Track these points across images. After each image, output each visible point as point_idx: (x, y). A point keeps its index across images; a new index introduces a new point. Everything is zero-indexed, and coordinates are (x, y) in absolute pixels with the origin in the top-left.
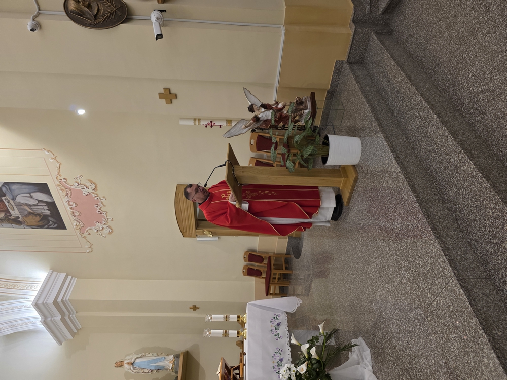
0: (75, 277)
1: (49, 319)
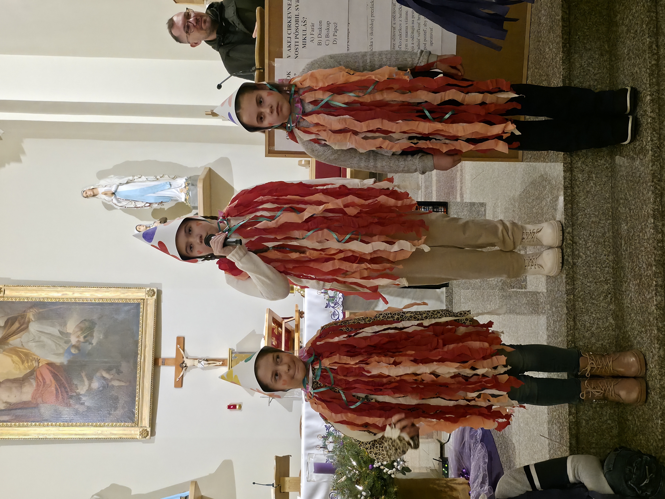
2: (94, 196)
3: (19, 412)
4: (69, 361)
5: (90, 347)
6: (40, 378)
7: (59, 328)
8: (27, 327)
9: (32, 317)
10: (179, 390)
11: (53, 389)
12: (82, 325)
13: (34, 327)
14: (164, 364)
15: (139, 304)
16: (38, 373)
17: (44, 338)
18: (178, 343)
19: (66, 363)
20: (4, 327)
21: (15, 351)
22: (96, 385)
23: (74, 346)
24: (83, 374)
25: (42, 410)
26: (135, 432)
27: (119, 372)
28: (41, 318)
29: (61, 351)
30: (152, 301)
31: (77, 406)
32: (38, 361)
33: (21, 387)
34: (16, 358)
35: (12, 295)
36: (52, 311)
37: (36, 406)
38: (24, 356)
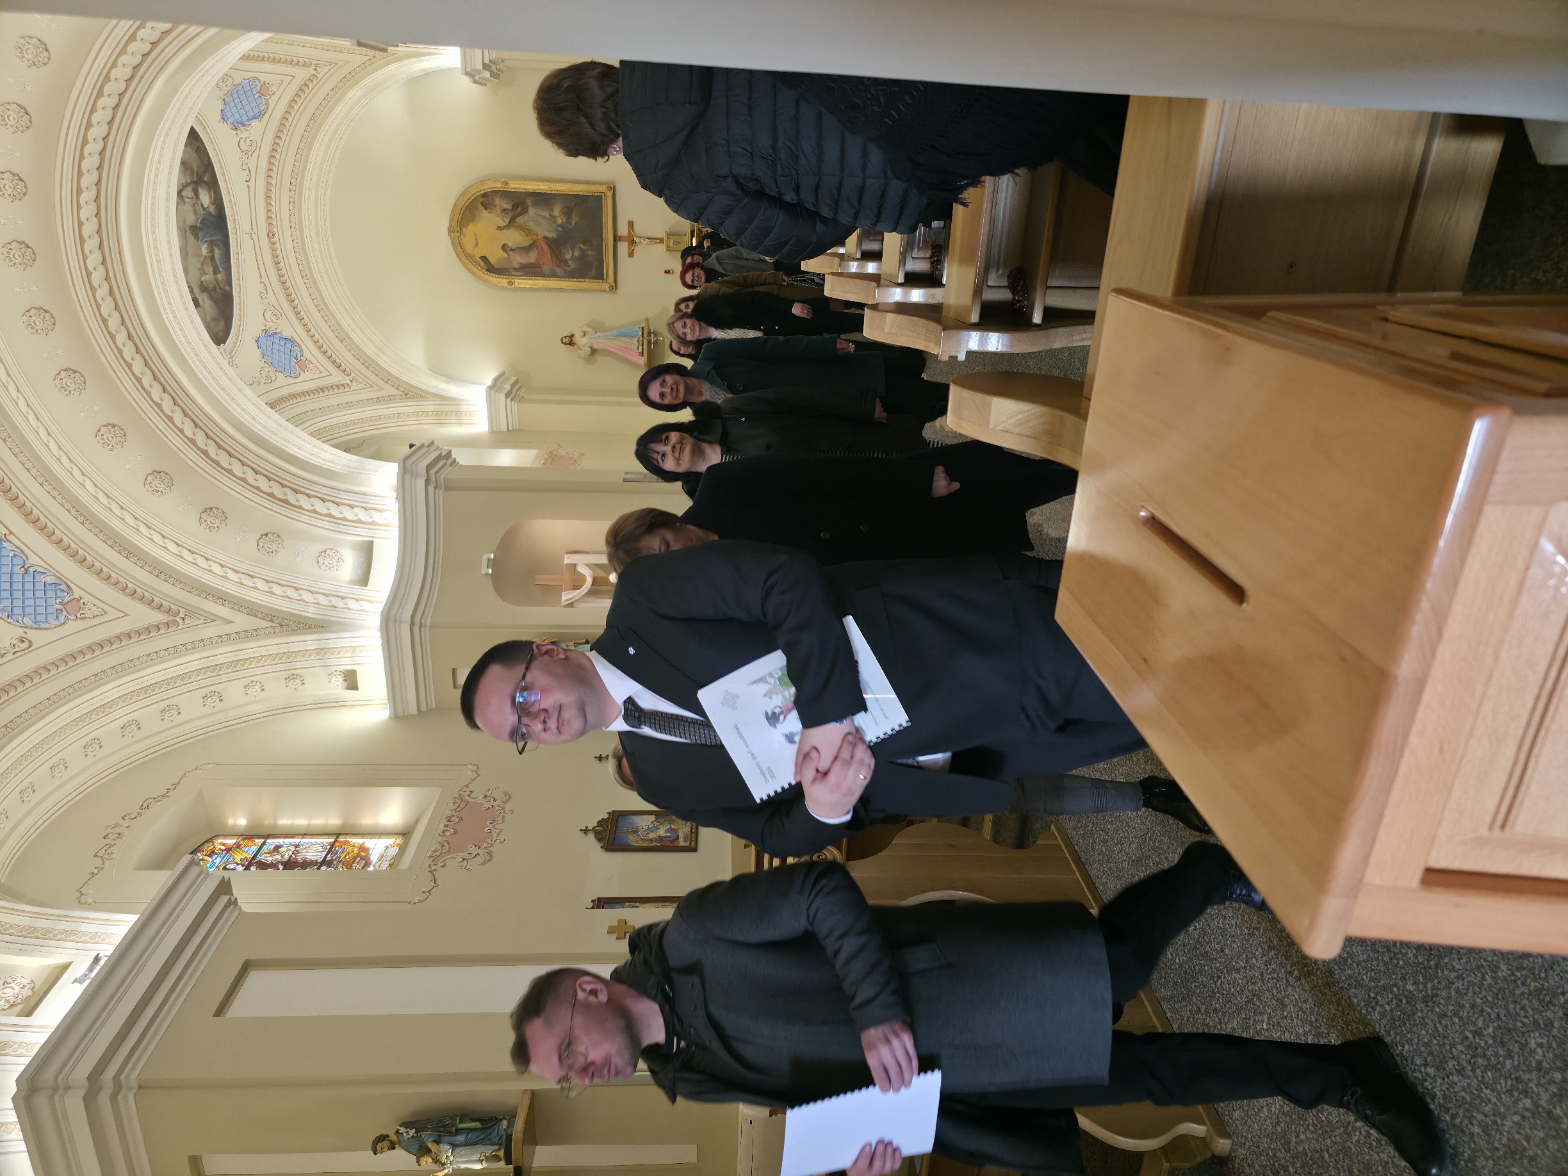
4: (558, 237)
5: (570, 227)
6: (540, 247)
7: (548, 212)
8: (527, 211)
9: (529, 204)
10: (631, 259)
11: (549, 254)
12: (564, 211)
13: (532, 211)
14: (620, 240)
15: (601, 197)
16: (538, 244)
17: (538, 219)
18: (629, 226)
19: (555, 237)
20: (512, 209)
21: (521, 227)
22: (577, 254)
23: (560, 226)
24: (568, 246)
25: (544, 269)
26: (606, 286)
27: (591, 245)
29: (552, 229)
30: (610, 194)
31: (566, 268)
32: (537, 235)
33: (528, 253)
34: (522, 232)
35: (514, 186)
36: (543, 199)
37: (539, 266)
38: (528, 232)
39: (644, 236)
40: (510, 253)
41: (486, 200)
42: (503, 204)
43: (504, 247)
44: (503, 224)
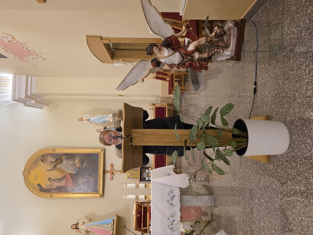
0: (34, 76)
1: (28, 103)
2: (82, 120)
3: (60, 189)
4: (76, 173)
5: (83, 168)
6: (67, 178)
7: (73, 162)
8: (62, 162)
9: (64, 158)
10: (112, 181)
11: (71, 181)
12: (80, 161)
13: (64, 162)
14: (106, 173)
15: (98, 154)
16: (66, 177)
18: (111, 166)
19: (75, 173)
20: (55, 162)
22: (85, 180)
24: (81, 177)
25: (68, 188)
26: (98, 195)
27: (92, 176)
28: (67, 159)
29: (74, 169)
30: (102, 153)
32: (66, 173)
33: (61, 181)
34: (59, 172)
35: (57, 151)
36: (70, 156)
37: (66, 187)
38: (62, 171)
39: (118, 170)
40: (52, 182)
41: (43, 158)
42: (51, 159)
43: (49, 179)
44: (50, 168)
